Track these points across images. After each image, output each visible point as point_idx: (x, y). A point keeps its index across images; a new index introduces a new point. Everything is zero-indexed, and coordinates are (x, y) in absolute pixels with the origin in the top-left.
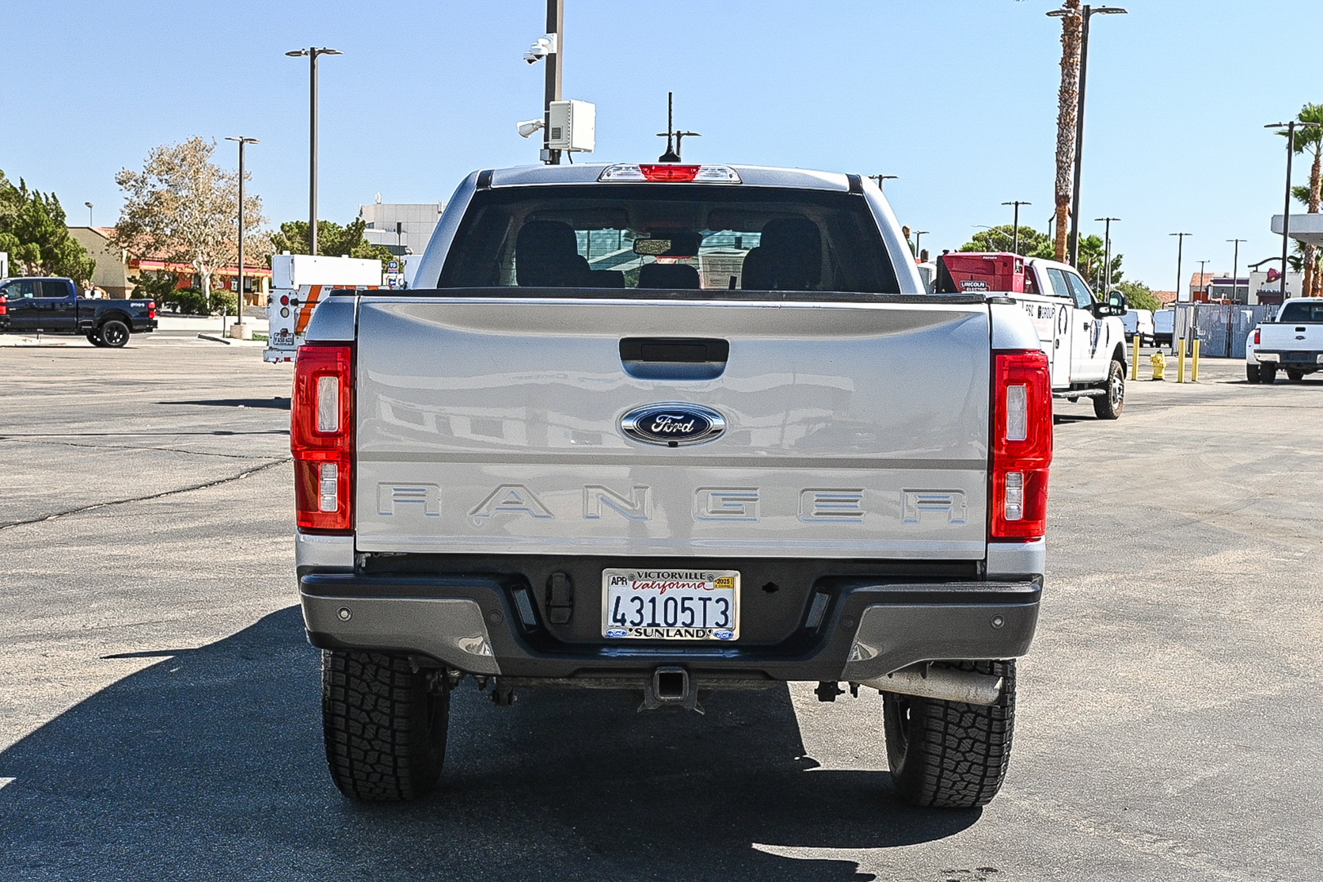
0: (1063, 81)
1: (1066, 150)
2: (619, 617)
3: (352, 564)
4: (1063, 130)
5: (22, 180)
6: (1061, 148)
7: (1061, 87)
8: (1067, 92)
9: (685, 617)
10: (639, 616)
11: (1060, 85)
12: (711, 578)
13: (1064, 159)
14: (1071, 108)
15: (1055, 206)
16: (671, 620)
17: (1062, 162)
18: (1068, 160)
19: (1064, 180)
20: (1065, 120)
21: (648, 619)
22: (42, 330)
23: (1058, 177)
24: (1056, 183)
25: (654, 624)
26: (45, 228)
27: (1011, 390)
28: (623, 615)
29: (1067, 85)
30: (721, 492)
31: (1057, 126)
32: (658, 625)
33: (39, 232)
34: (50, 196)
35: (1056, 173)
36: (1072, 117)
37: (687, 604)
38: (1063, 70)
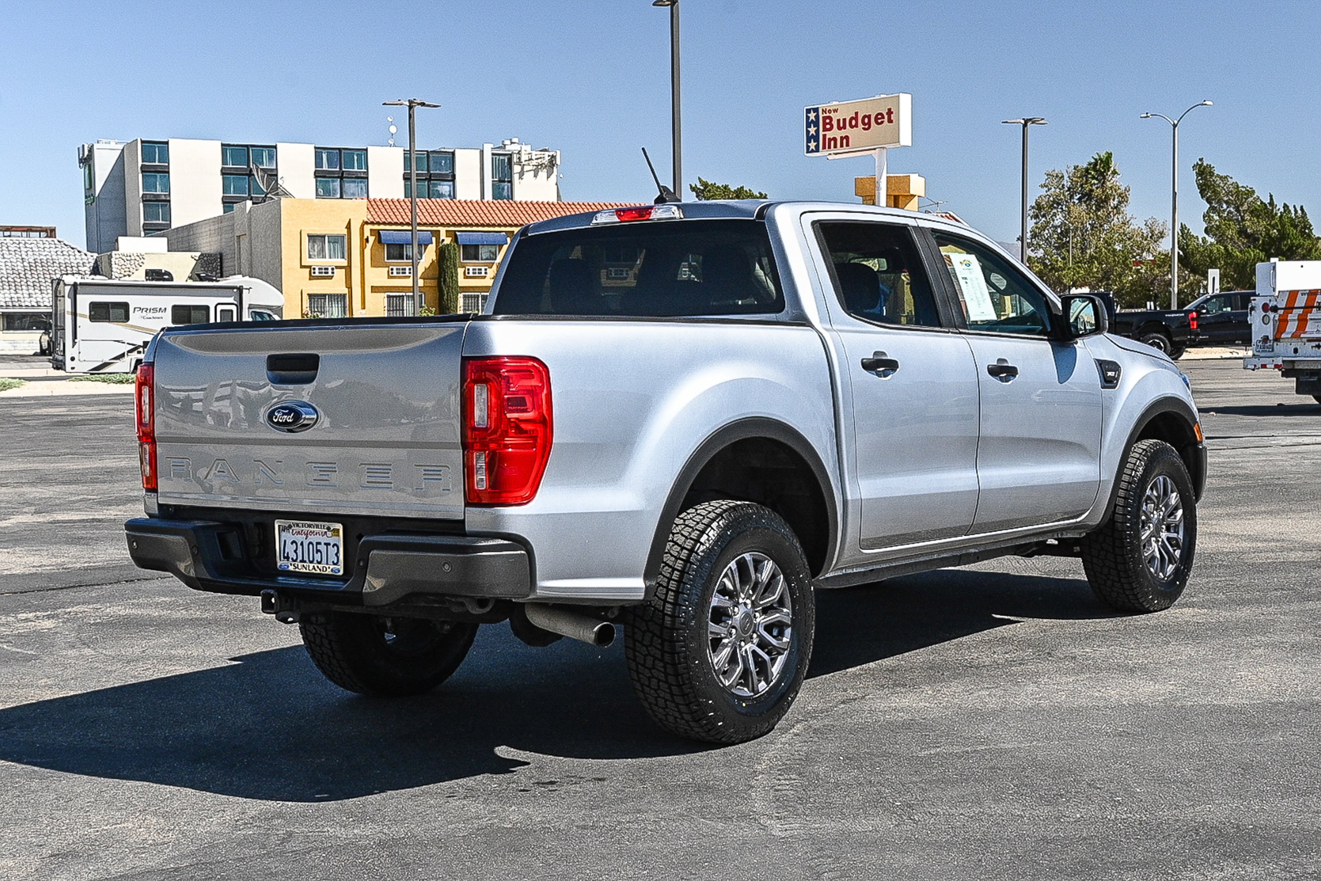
2: (285, 555)
3: (157, 512)
5: (1271, 196)
9: (318, 557)
10: (295, 554)
12: (330, 529)
16: (311, 559)
21: (300, 557)
22: (1240, 342)
26: (1291, 241)
27: (477, 388)
30: (319, 465)
32: (304, 562)
33: (1285, 246)
34: (1298, 209)
37: (319, 547)
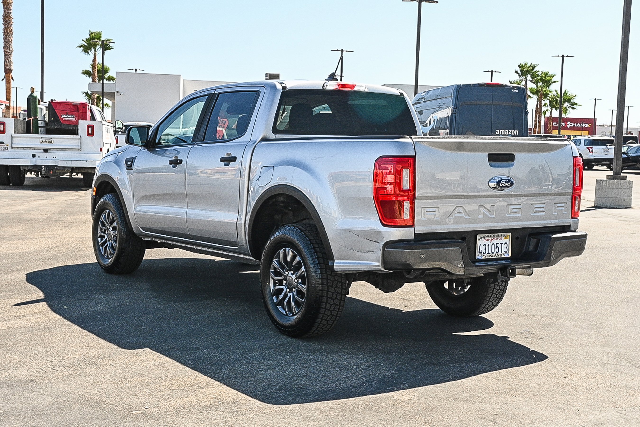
0: (4, 11)
1: (9, 46)
2: (480, 251)
3: (413, 238)
4: (6, 36)
6: (6, 45)
7: (4, 14)
8: (7, 17)
9: (496, 250)
10: (485, 250)
11: (3, 13)
12: (503, 236)
13: (8, 51)
14: (10, 25)
15: (4, 74)
16: (493, 252)
17: (7, 52)
18: (10, 51)
19: (9, 61)
20: (7, 31)
21: (487, 252)
23: (5, 59)
24: (4, 63)
25: (489, 253)
28: (481, 251)
29: (7, 13)
31: (3, 34)
32: (490, 253)
35: (4, 57)
36: (10, 30)
37: (497, 245)
38: (4, 6)
